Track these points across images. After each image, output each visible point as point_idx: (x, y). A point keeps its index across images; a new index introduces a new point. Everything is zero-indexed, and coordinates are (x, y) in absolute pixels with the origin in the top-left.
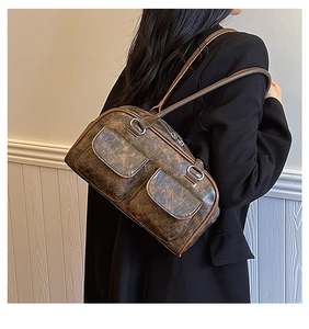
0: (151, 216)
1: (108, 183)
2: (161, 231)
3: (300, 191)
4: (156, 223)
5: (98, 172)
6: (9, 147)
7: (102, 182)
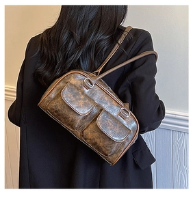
0: (97, 140)
2: (104, 150)
4: (101, 144)
5: (64, 112)
7: (66, 118)
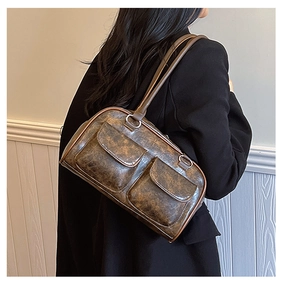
0: (152, 202)
1: (112, 174)
2: (162, 216)
3: (274, 166)
5: (101, 164)
6: (8, 127)
7: (104, 174)
